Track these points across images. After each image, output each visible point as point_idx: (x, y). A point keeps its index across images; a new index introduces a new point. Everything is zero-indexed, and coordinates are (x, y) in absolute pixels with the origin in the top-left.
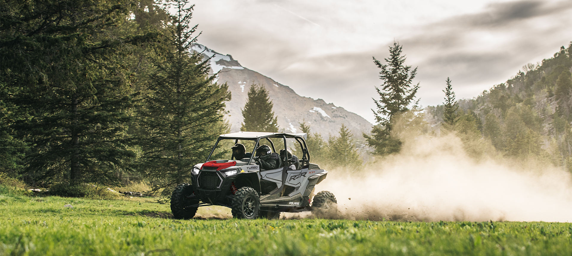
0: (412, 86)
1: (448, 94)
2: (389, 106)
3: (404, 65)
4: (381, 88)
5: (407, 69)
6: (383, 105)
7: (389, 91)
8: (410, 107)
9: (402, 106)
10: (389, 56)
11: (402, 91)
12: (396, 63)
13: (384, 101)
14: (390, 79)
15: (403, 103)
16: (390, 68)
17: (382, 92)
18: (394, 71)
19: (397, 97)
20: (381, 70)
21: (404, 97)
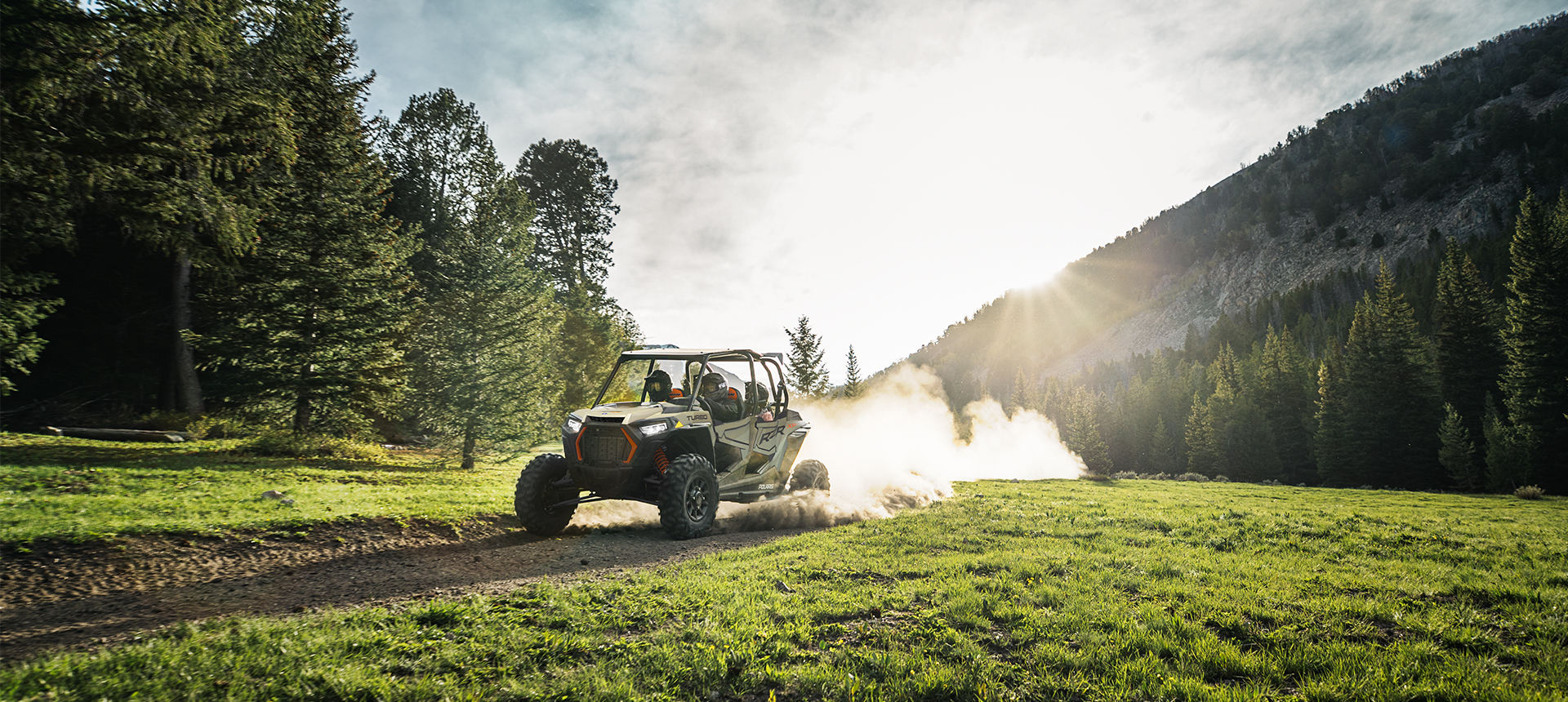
0: (818, 352)
1: (850, 358)
2: (798, 370)
3: (811, 332)
4: (791, 354)
5: (813, 336)
6: (793, 368)
7: (799, 356)
8: (816, 370)
9: (809, 369)
10: (798, 325)
11: (809, 356)
12: (804, 331)
13: (794, 365)
14: (799, 346)
15: (810, 367)
16: (798, 336)
17: (791, 356)
18: (802, 339)
19: (805, 361)
20: (791, 337)
21: (811, 361)
